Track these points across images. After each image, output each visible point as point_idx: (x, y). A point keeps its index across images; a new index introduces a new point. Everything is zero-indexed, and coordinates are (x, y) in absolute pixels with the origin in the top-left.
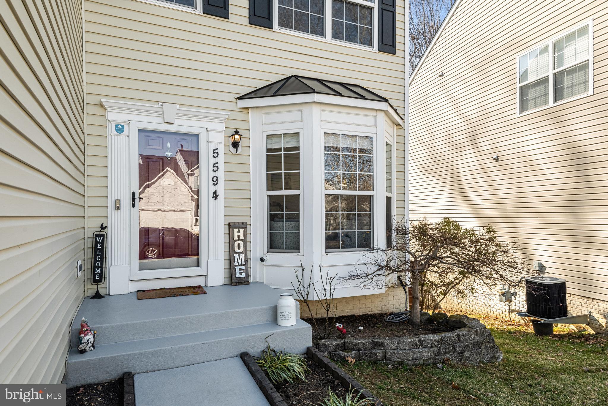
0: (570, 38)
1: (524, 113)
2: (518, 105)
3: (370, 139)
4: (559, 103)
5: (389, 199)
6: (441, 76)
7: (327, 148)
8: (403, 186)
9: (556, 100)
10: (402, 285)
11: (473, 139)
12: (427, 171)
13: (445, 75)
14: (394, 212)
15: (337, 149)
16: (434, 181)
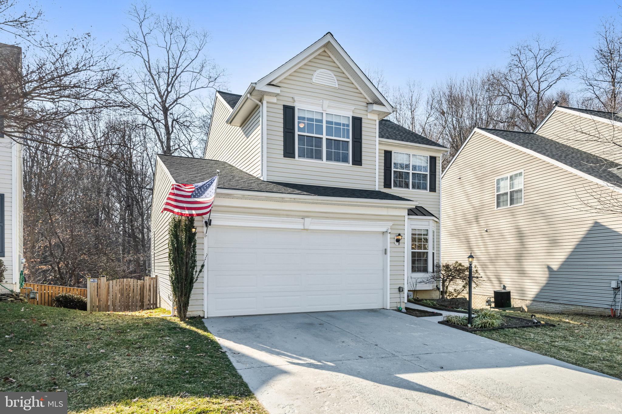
0: (516, 175)
1: (499, 208)
2: (496, 204)
3: (427, 230)
4: (512, 206)
5: (433, 253)
6: (460, 178)
7: (413, 234)
8: (439, 248)
9: (511, 204)
10: (439, 289)
11: (477, 219)
12: (452, 235)
13: (461, 179)
14: (435, 258)
15: (415, 235)
16: (456, 241)
